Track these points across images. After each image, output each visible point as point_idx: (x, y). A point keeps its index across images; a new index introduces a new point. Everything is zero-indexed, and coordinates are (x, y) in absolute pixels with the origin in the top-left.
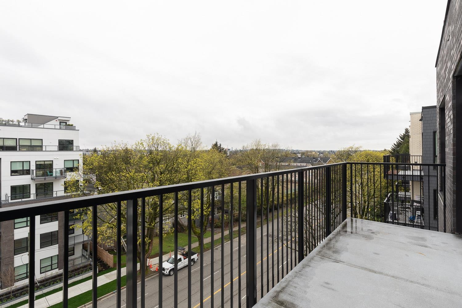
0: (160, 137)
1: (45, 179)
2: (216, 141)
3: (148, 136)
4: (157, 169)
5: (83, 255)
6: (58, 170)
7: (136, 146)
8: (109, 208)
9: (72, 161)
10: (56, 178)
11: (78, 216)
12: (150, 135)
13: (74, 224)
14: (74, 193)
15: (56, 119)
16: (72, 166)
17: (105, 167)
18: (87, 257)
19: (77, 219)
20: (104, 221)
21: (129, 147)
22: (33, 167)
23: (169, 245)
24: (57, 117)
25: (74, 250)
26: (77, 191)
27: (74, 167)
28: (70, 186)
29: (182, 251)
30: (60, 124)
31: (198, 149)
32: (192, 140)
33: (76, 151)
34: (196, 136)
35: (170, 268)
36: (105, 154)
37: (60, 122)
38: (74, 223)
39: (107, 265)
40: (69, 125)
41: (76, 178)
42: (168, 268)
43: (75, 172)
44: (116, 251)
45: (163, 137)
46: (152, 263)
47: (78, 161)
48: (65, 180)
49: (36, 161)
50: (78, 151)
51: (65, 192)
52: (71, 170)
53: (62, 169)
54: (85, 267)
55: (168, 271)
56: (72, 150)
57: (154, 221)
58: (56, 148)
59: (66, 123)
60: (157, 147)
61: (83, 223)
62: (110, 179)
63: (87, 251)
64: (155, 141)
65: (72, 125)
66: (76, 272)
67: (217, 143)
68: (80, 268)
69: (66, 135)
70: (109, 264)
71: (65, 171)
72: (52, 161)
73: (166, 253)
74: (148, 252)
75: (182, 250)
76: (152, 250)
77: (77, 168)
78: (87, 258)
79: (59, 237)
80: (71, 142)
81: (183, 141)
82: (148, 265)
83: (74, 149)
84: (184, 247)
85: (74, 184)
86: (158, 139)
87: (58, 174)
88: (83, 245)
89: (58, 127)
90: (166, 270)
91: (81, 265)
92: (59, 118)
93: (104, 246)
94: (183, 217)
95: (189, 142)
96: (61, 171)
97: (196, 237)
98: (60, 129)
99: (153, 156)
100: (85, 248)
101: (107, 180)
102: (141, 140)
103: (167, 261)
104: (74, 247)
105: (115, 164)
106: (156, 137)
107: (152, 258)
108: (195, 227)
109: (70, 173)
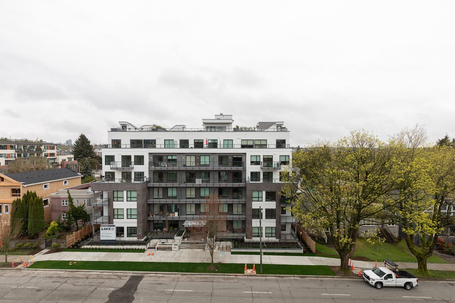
0: (366, 133)
1: (268, 169)
2: (445, 135)
3: (352, 133)
4: (362, 168)
5: (291, 233)
6: (276, 163)
7: (338, 143)
8: (312, 199)
9: (285, 157)
10: (275, 169)
11: (289, 201)
12: (354, 132)
13: (285, 207)
14: (286, 182)
15: (275, 124)
16: (284, 160)
17: (310, 163)
18: (295, 236)
19: (288, 203)
20: (308, 210)
21: (331, 145)
22: (262, 160)
23: (374, 252)
24: (276, 123)
25: (285, 227)
26: (288, 181)
27: (287, 162)
28: (284, 176)
29: (394, 267)
30: (277, 128)
31: (419, 146)
32: (411, 134)
33: (287, 148)
34: (418, 129)
35: (377, 279)
36: (311, 152)
37: (277, 126)
38: (286, 206)
39: (310, 248)
40: (283, 128)
41: (288, 170)
42: (374, 278)
43: (287, 166)
44: (317, 239)
45: (370, 133)
46: (353, 264)
47: (288, 157)
48: (280, 171)
49: (263, 156)
50: (289, 148)
51: (280, 180)
52: (285, 163)
54: (293, 243)
55: (374, 282)
56: (285, 147)
57: (357, 222)
58: (275, 146)
59: (281, 126)
60: (363, 145)
61: (292, 208)
62: (315, 174)
63: (294, 230)
64: (360, 139)
65: (285, 128)
66: (287, 246)
67: (446, 138)
68: (290, 243)
69: (281, 136)
70: (311, 248)
71: (281, 164)
72: (272, 156)
73: (370, 260)
74: (350, 252)
75: (393, 266)
76: (354, 251)
77: (289, 162)
78: (294, 237)
79: (276, 214)
80: (284, 141)
81: (396, 137)
82: (349, 265)
83: (286, 147)
84: (396, 263)
85: (286, 175)
86: (364, 135)
87: (276, 166)
88: (292, 225)
89: (276, 130)
90: (371, 279)
91: (291, 241)
92: (277, 123)
93: (307, 231)
94: (391, 226)
95: (406, 137)
96: (278, 163)
97: (414, 256)
98: (277, 131)
99: (358, 154)
100: (293, 227)
101: (310, 174)
102: (345, 137)
103: (373, 271)
104: (285, 225)
105: (319, 160)
106: (362, 133)
107: (353, 259)
108: (412, 243)
109: (284, 166)
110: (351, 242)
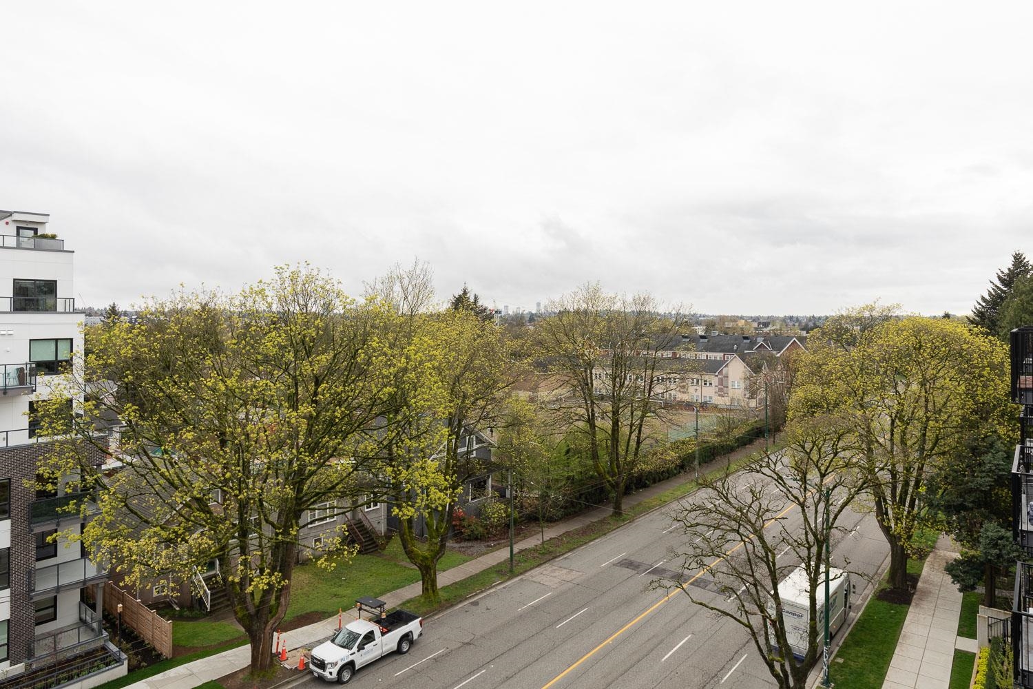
0: (315, 273)
2: (463, 287)
3: (279, 271)
4: (306, 368)
5: (81, 619)
7: (242, 298)
8: (162, 481)
9: (53, 344)
10: (5, 393)
11: (71, 507)
12: (285, 267)
13: (56, 531)
14: (59, 438)
15: (7, 220)
16: (51, 358)
17: (152, 361)
18: (95, 625)
19: (67, 514)
20: (147, 522)
21: (221, 303)
23: (335, 590)
24: (11, 214)
25: (55, 606)
26: (65, 432)
27: (61, 361)
28: (48, 416)
29: (377, 611)
30: (18, 234)
31: (422, 310)
32: (406, 282)
33: (65, 313)
34: (418, 272)
35: (342, 660)
36: (153, 324)
37: (18, 228)
38: (58, 525)
39: (154, 649)
40: (44, 236)
41: (66, 392)
42: (334, 661)
43: (62, 376)
44: (178, 609)
45: (323, 275)
46: (286, 644)
47: (68, 343)
48: (33, 397)
50: (70, 313)
51: (32, 434)
52: (51, 367)
53: (24, 366)
54: (89, 654)
55: (335, 670)
56: (53, 309)
57: (294, 521)
58: (7, 305)
59: (36, 230)
60: (306, 305)
61: (83, 527)
62: (169, 396)
63: (93, 607)
64: (301, 287)
65: (53, 237)
66: (63, 673)
67: (465, 293)
68: (75, 658)
69: (36, 266)
70: (158, 646)
71: (34, 373)
73: (327, 614)
74: (276, 612)
75: (375, 608)
76: (287, 606)
77: (69, 363)
78: (93, 630)
79: (13, 566)
80: (50, 287)
81: (379, 286)
82: (274, 651)
83: (60, 308)
84: (381, 599)
85: (59, 411)
86: (310, 279)
87: (12, 382)
88: (82, 591)
89: (12, 242)
90: (329, 666)
91: (78, 651)
92: (16, 217)
93: (144, 594)
94: (372, 508)
95: (397, 288)
96: (20, 371)
97: (415, 567)
98: (19, 247)
99: (294, 329)
100: (87, 598)
101: (155, 399)
102: (261, 282)
103: (333, 641)
104: (56, 597)
105: (183, 351)
106: (304, 272)
107: (285, 630)
108: (412, 539)
109: (48, 378)
110: (279, 583)
